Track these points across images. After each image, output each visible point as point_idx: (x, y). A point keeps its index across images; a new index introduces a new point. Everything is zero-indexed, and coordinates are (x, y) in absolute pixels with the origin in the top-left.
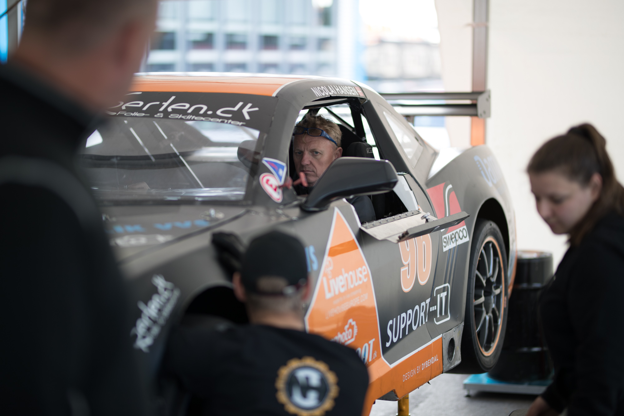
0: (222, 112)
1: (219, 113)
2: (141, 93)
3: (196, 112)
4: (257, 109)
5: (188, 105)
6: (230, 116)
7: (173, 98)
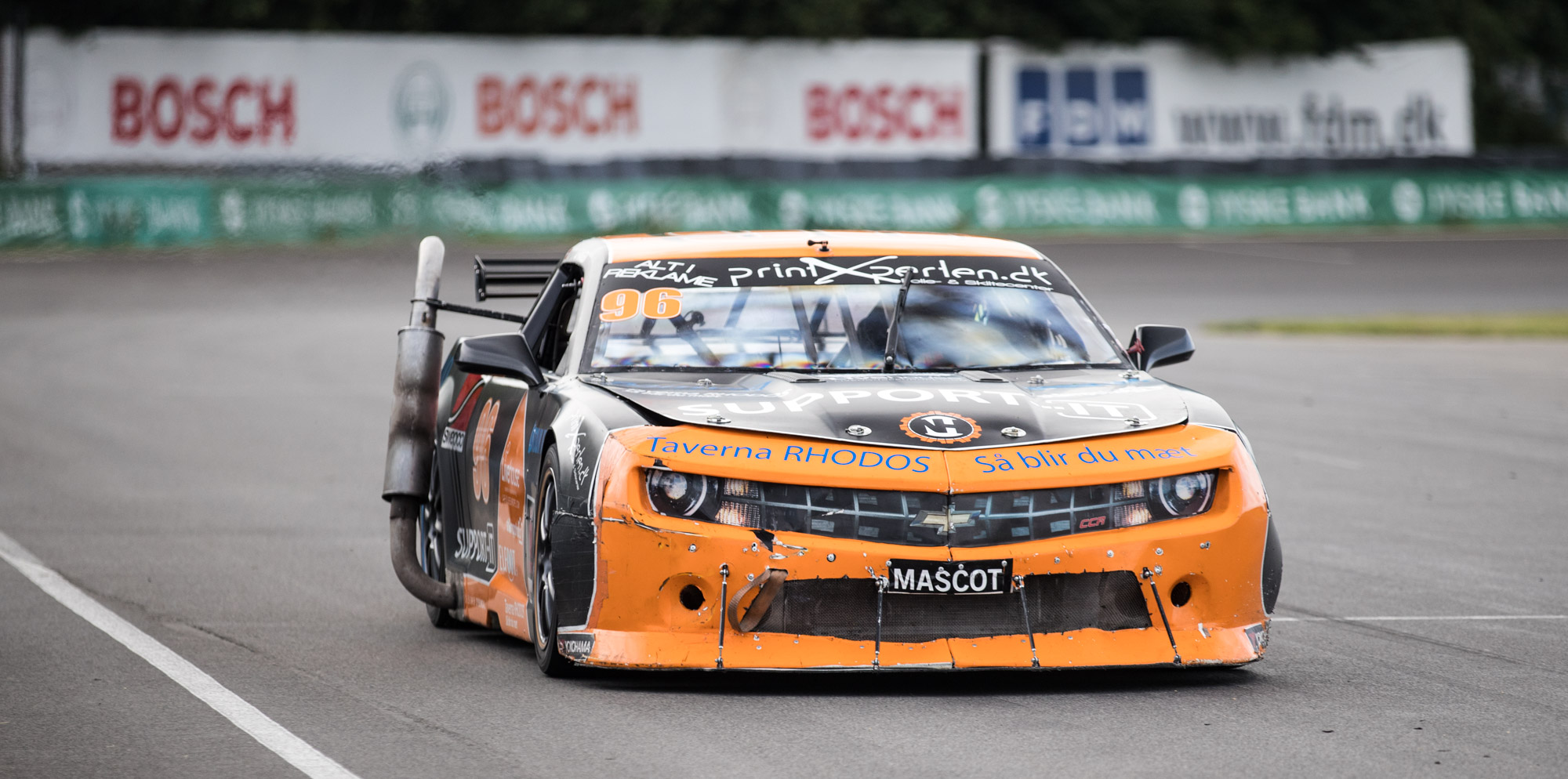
0: (1017, 277)
1: (1013, 276)
2: (896, 257)
3: (988, 277)
4: (1045, 274)
5: (972, 272)
6: (1029, 281)
7: (942, 262)
